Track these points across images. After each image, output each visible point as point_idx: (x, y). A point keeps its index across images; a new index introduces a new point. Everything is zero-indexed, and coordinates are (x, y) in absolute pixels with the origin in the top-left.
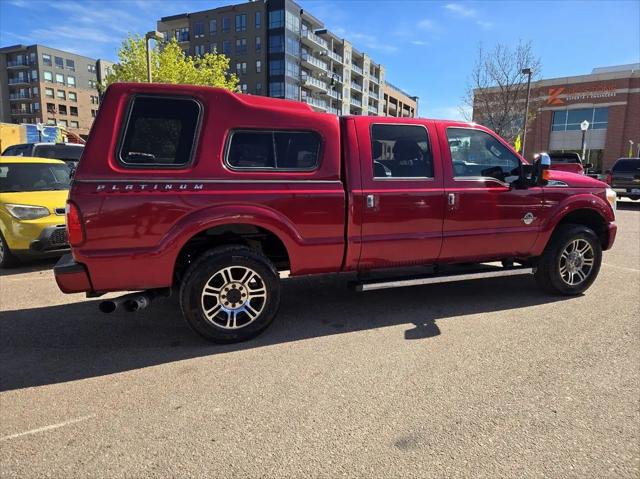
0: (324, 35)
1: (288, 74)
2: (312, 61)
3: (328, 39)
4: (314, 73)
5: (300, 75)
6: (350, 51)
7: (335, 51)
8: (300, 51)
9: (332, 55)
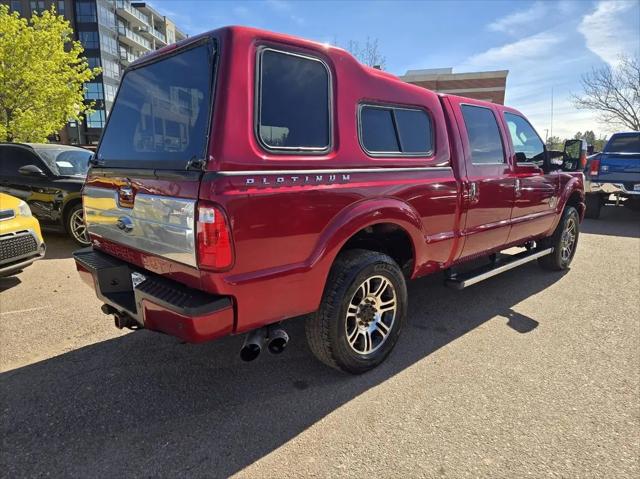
0: (143, 8)
1: (104, 48)
2: (131, 36)
3: (148, 14)
4: (134, 50)
5: (119, 52)
6: (173, 30)
7: (156, 28)
8: (116, 24)
9: (153, 33)
